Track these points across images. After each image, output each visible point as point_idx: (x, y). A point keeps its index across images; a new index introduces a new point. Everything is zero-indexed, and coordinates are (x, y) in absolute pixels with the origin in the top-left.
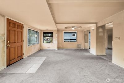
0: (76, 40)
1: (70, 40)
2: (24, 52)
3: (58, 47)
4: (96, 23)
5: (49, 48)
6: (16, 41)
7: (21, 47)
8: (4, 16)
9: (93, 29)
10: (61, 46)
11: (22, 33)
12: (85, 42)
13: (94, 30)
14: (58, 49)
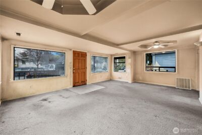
0: (175, 68)
1: (160, 67)
2: (88, 79)
5: (120, 78)
6: (80, 68)
7: (85, 73)
8: (71, 50)
10: (141, 78)
11: (85, 61)
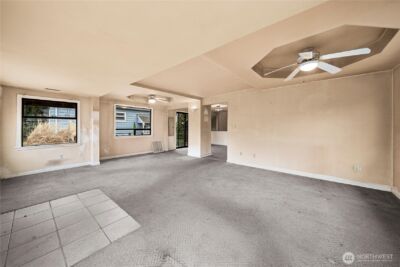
3: (101, 156)
4: (201, 99)
9: (194, 107)
12: (169, 135)
13: (196, 110)
14: (102, 161)
